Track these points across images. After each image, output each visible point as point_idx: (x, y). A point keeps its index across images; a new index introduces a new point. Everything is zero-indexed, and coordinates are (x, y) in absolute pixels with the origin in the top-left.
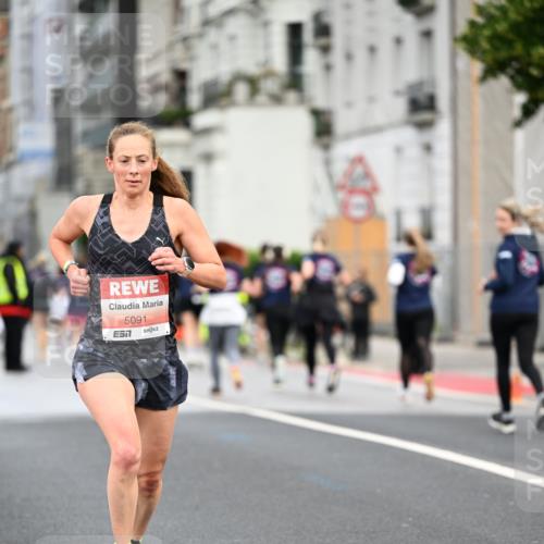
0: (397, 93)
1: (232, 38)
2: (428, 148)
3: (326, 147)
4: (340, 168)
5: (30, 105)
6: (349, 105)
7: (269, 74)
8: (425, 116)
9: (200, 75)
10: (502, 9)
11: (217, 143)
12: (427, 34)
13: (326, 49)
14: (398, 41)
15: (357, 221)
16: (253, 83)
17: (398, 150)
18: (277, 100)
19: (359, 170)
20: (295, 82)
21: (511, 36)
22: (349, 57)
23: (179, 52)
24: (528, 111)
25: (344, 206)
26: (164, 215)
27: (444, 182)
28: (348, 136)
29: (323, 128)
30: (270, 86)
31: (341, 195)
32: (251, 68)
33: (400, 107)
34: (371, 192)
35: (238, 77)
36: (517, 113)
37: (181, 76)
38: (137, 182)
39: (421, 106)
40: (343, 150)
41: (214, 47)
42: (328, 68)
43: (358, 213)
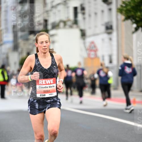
0: (102, 25)
1: (59, 11)
2: (111, 39)
3: (84, 39)
4: (88, 44)
5: (7, 29)
6: (90, 28)
7: (69, 20)
8: (110, 31)
9: (51, 21)
10: (129, 2)
11: (55, 38)
12: (110, 10)
13: (84, 14)
14: (103, 11)
15: (92, 59)
16: (65, 23)
17: (103, 40)
18: (71, 27)
19: (93, 45)
20: (76, 22)
21: (131, 10)
22: (90, 16)
23: (45, 15)
24: (136, 29)
25: (89, 55)
26: (54, 59)
27: (115, 48)
28: (90, 36)
29: (83, 34)
30: (69, 23)
31: (88, 52)
32: (64, 19)
33: (103, 28)
34: (96, 51)
35: (61, 21)
36: (133, 30)
37: (46, 21)
38: (46, 49)
39: (109, 28)
40: (88, 40)
41: (55, 13)
42: (84, 18)
43: (92, 56)
